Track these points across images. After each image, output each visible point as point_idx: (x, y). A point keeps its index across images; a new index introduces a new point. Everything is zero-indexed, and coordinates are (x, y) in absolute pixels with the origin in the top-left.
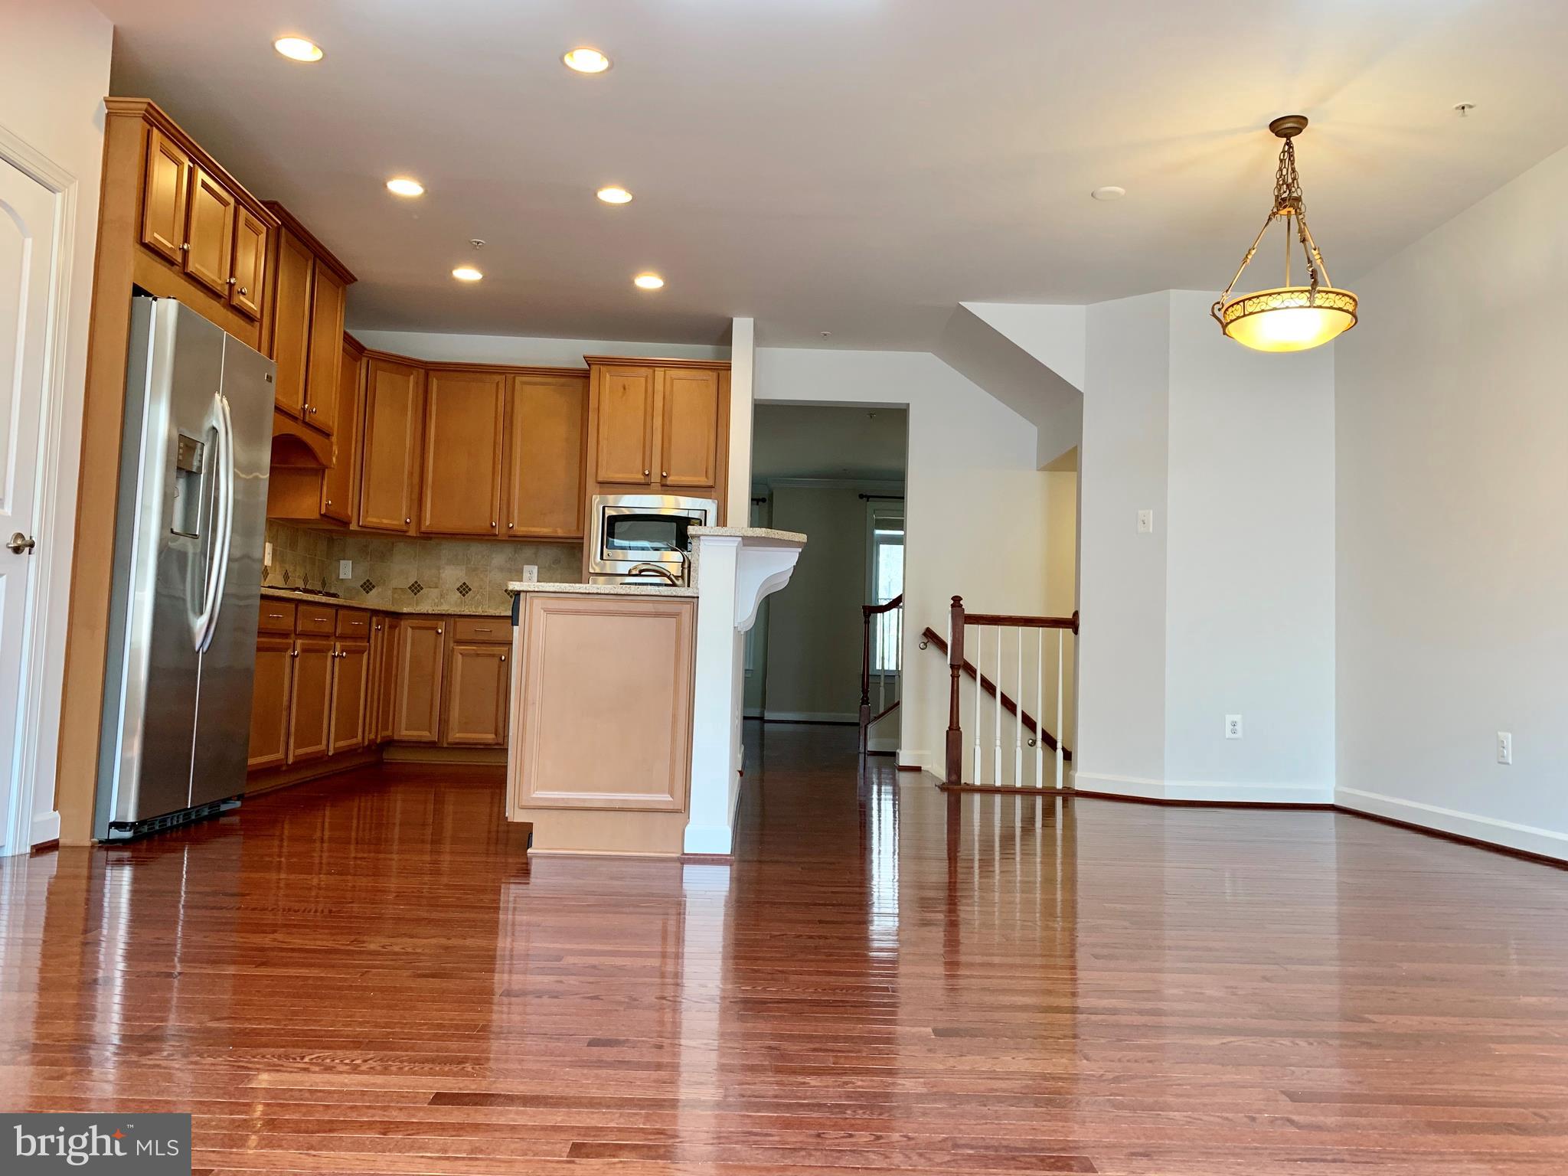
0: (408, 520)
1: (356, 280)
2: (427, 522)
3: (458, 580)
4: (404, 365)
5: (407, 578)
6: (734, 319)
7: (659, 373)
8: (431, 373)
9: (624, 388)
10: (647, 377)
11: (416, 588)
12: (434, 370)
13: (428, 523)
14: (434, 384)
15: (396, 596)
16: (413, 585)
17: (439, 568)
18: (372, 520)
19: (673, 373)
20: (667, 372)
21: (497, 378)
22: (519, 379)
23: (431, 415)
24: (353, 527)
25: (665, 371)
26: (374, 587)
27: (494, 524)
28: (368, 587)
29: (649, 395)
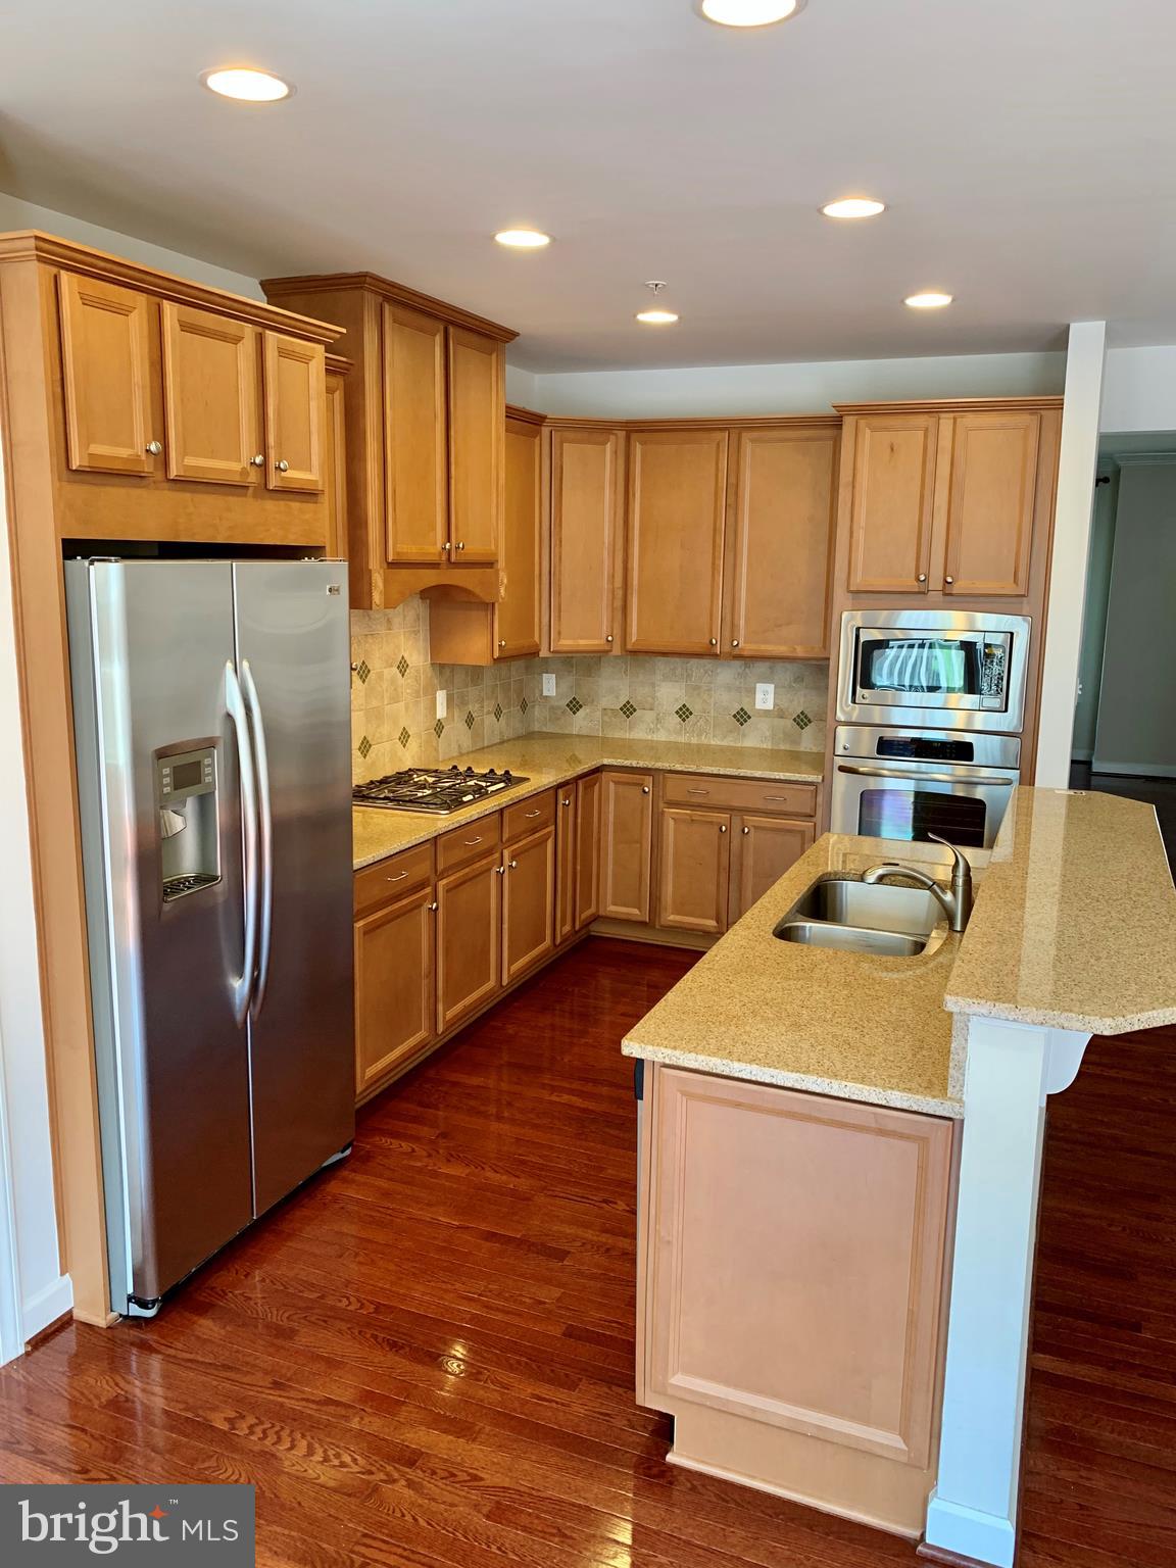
0: (610, 638)
1: (517, 334)
2: (634, 637)
3: (677, 700)
4: (596, 429)
5: (617, 697)
6: (1074, 327)
7: (946, 422)
8: (634, 436)
9: (892, 449)
10: (926, 430)
11: (628, 710)
12: (637, 431)
13: (634, 639)
14: (638, 450)
15: (606, 718)
16: (625, 705)
17: (653, 685)
18: (566, 643)
19: (970, 420)
20: (959, 420)
21: (718, 435)
22: (746, 436)
23: (634, 495)
24: (544, 653)
25: (955, 419)
26: (581, 706)
27: (714, 641)
28: (575, 706)
29: (928, 456)
